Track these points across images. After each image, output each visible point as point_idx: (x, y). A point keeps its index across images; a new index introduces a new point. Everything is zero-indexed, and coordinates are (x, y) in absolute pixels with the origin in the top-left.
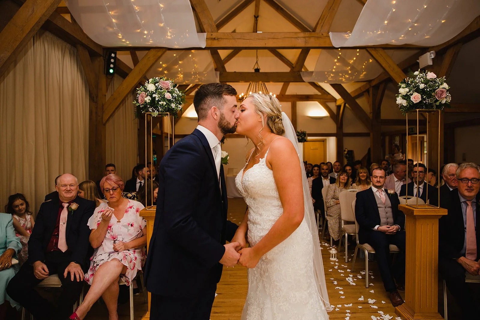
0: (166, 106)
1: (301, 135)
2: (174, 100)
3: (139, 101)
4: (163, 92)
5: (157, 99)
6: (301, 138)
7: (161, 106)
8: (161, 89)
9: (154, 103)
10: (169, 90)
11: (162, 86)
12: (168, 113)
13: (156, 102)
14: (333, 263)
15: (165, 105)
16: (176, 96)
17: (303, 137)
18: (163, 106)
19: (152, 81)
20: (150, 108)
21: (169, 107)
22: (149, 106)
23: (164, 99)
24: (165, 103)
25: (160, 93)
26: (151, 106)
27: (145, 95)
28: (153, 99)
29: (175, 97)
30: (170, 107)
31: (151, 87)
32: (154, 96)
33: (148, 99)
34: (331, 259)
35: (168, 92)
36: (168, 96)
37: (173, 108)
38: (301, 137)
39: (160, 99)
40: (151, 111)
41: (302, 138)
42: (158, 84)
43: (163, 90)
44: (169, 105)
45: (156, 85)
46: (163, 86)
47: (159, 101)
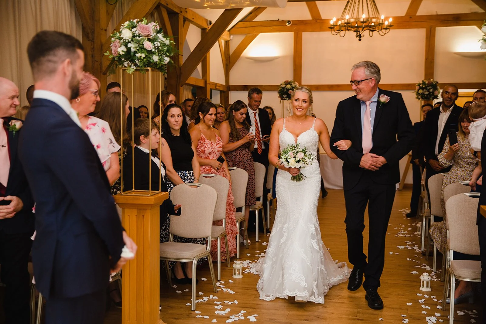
0: (145, 60)
1: (428, 88)
2: (157, 51)
3: (113, 52)
4: (141, 40)
5: (133, 50)
6: (427, 93)
7: (138, 60)
8: (139, 37)
9: (129, 56)
10: (149, 38)
11: (140, 32)
12: (149, 68)
13: (132, 54)
14: (422, 295)
15: (144, 58)
16: (159, 45)
17: (431, 90)
18: (141, 59)
19: (129, 25)
20: (125, 62)
21: (149, 61)
22: (123, 59)
23: (142, 49)
24: (143, 55)
25: (138, 42)
26: (127, 59)
27: (118, 45)
28: (129, 49)
29: (158, 47)
30: (151, 61)
31: (126, 34)
32: (129, 45)
33: (122, 50)
34: (421, 289)
35: (149, 40)
36: (148, 45)
37: (155, 61)
38: (428, 91)
39: (137, 49)
40: (126, 65)
41: (430, 93)
42: (135, 29)
43: (141, 37)
44: (150, 58)
45: (133, 30)
46: (142, 32)
47: (135, 53)
